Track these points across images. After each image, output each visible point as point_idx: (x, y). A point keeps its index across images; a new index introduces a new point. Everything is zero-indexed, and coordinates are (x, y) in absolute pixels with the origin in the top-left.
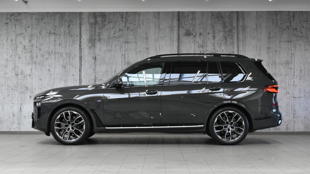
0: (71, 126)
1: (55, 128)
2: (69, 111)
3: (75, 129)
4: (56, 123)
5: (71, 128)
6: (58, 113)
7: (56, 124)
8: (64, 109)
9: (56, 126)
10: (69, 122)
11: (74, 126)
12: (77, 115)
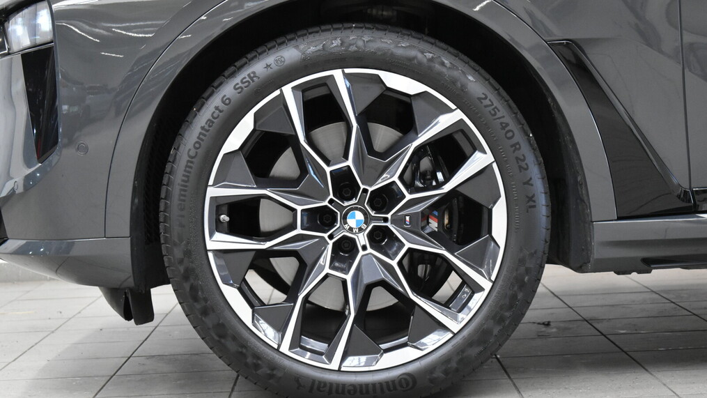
0: (368, 219)
1: (211, 245)
2: (338, 74)
3: (408, 245)
4: (212, 192)
5: (362, 239)
6: (229, 90)
7: (218, 204)
8: (290, 53)
9: (218, 227)
10: (345, 185)
11: (398, 221)
12: (417, 107)
